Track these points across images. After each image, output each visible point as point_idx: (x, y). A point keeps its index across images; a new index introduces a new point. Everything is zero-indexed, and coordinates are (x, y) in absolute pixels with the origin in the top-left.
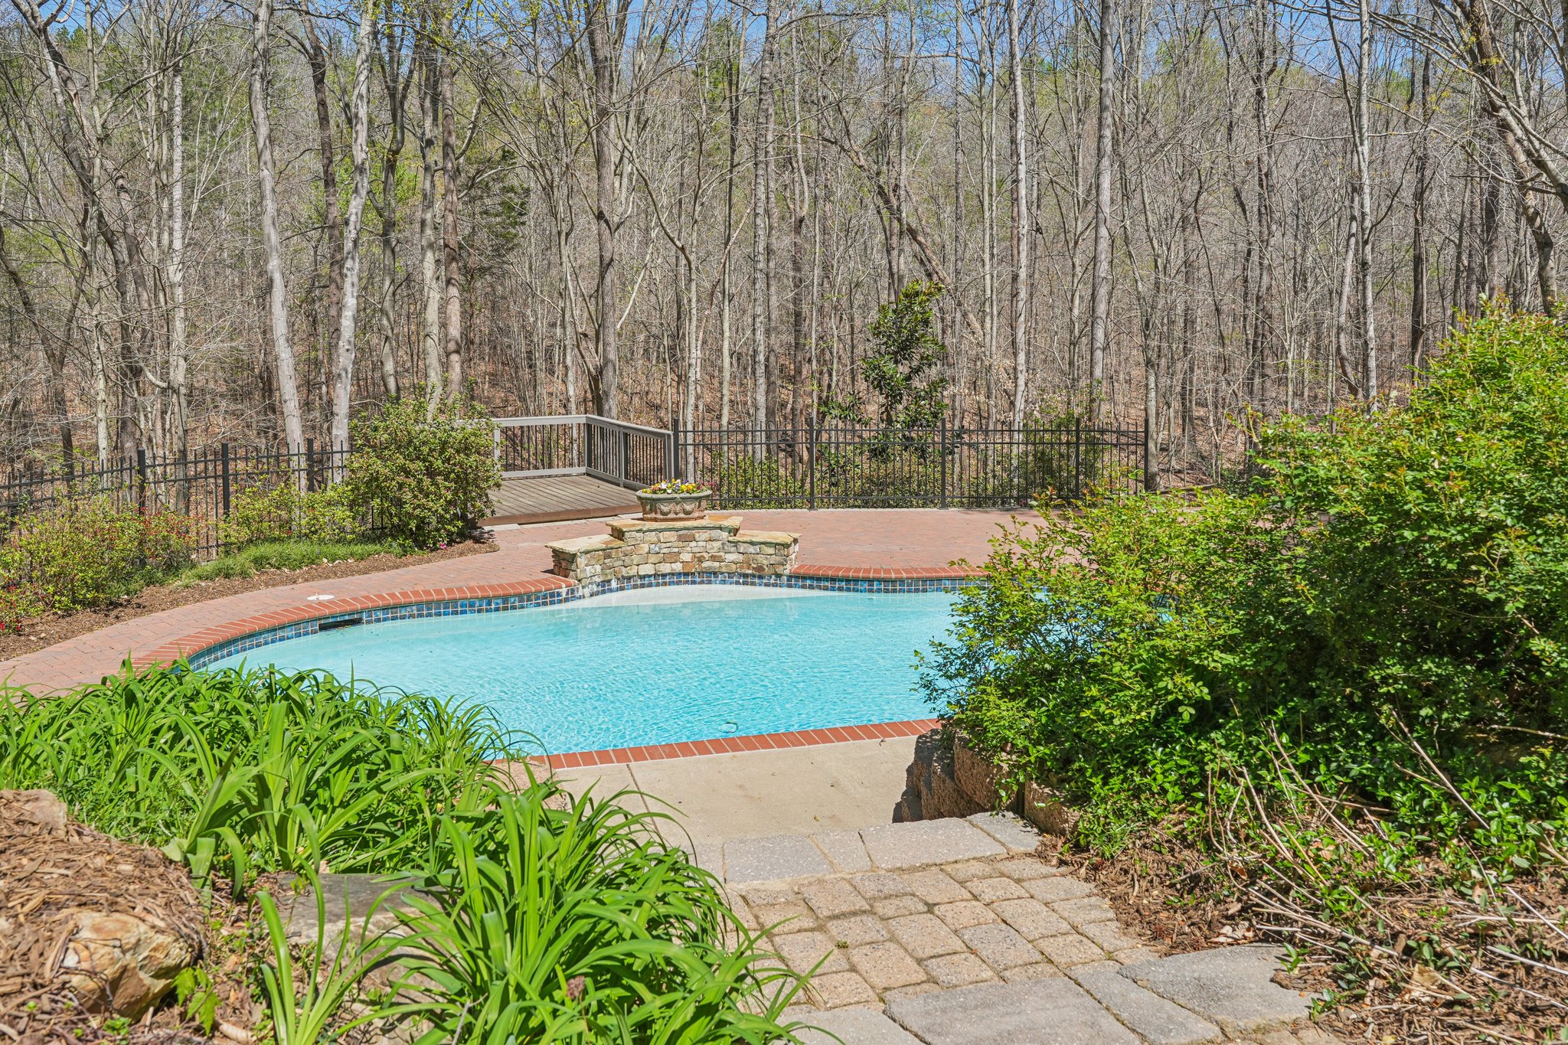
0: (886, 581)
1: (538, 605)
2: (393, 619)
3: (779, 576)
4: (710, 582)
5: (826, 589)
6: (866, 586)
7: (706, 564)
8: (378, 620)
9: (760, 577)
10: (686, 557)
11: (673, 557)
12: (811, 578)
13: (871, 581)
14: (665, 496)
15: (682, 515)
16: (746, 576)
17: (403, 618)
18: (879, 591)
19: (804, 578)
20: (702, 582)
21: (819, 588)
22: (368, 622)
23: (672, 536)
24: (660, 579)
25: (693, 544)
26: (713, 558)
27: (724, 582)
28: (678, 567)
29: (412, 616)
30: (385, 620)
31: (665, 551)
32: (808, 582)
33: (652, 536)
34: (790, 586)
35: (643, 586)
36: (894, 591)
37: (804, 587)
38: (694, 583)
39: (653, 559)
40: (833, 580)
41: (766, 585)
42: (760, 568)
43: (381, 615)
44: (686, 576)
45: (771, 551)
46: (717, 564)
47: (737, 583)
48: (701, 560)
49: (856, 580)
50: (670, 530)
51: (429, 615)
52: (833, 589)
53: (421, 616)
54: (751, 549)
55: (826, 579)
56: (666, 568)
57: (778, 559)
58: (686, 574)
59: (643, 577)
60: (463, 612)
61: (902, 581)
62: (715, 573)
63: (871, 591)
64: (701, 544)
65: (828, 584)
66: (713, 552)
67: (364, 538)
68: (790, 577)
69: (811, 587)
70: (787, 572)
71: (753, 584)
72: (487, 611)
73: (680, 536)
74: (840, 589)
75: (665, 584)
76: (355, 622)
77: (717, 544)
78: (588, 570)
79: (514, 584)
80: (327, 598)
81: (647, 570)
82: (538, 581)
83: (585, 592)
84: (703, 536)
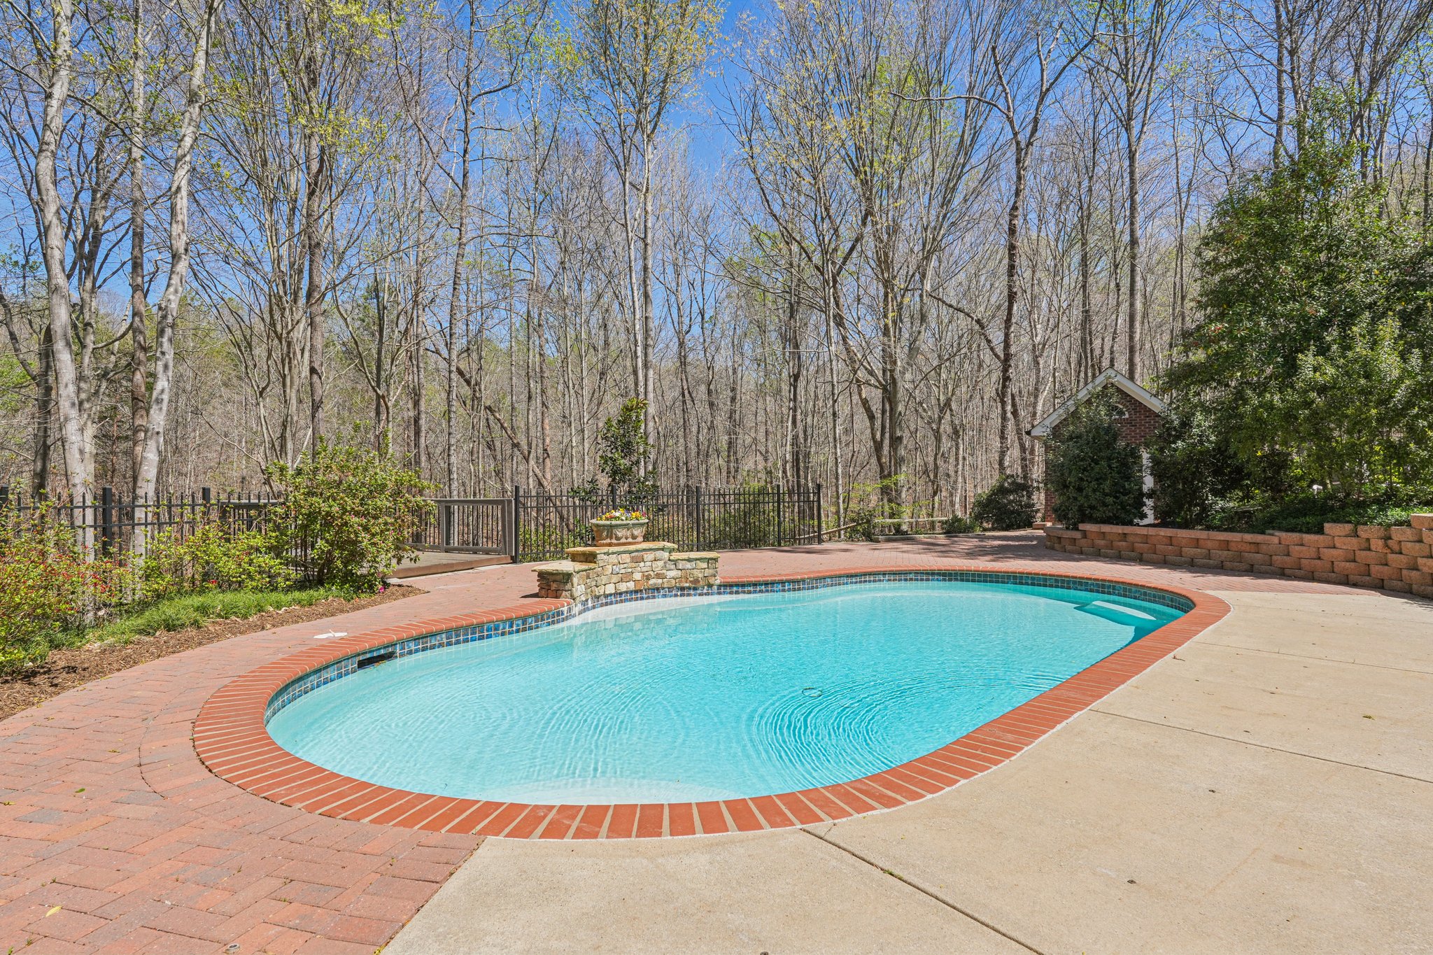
0: (793, 582)
1: (549, 624)
2: (424, 649)
3: (710, 586)
4: (654, 597)
5: (749, 592)
6: (780, 587)
7: (652, 582)
8: (410, 653)
9: (695, 589)
10: (637, 576)
11: (627, 577)
12: (737, 585)
13: (783, 583)
14: (619, 522)
15: (630, 540)
16: (682, 589)
17: (433, 647)
18: (789, 590)
19: (731, 586)
20: (648, 598)
21: (744, 592)
22: (402, 655)
23: (626, 558)
24: (619, 596)
25: (642, 564)
26: (658, 576)
27: (665, 596)
28: (631, 586)
29: (441, 645)
30: (417, 651)
31: (623, 571)
32: (735, 589)
33: (613, 558)
34: (719, 593)
35: (606, 604)
36: (799, 589)
37: (731, 593)
38: (642, 599)
39: (615, 579)
40: (755, 585)
41: (700, 595)
42: (696, 581)
43: (412, 646)
44: (636, 594)
45: (705, 565)
46: (660, 581)
47: (676, 595)
48: (648, 578)
49: (773, 583)
50: (624, 552)
51: (458, 642)
52: (755, 592)
53: (449, 644)
54: (688, 565)
55: (749, 584)
56: (623, 587)
57: (711, 571)
58: (636, 592)
59: (606, 596)
60: (489, 637)
61: (803, 580)
62: (658, 589)
63: (784, 591)
64: (648, 564)
65: (751, 589)
66: (657, 570)
68: (719, 586)
69: (737, 593)
70: (718, 582)
71: (689, 595)
72: (510, 633)
73: (632, 558)
74: (761, 591)
75: (621, 601)
76: (389, 656)
77: (660, 564)
78: (579, 589)
79: (522, 606)
80: (339, 635)
81: (610, 589)
82: (537, 603)
83: (576, 610)
84: (649, 556)
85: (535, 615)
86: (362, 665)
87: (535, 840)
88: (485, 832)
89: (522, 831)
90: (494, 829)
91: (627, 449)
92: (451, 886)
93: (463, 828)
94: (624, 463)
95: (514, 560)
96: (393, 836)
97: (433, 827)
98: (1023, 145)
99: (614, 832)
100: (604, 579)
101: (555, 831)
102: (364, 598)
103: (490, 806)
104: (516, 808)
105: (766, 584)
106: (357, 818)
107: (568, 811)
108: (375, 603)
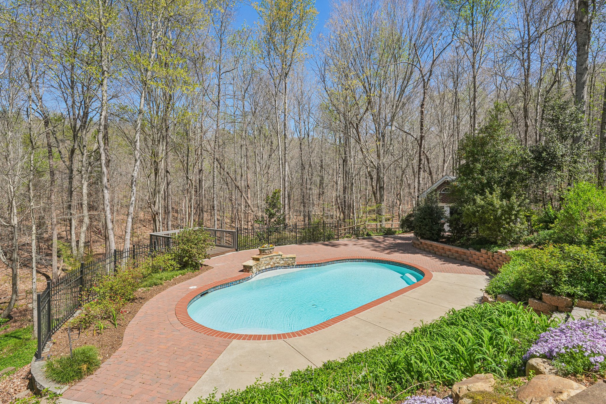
0: (318, 264)
1: (246, 281)
3: (293, 265)
4: (277, 269)
5: (305, 267)
7: (276, 265)
9: (289, 266)
10: (272, 263)
11: (269, 264)
13: (315, 264)
14: (266, 249)
15: (270, 253)
16: (285, 266)
17: (217, 290)
19: (300, 265)
20: (275, 269)
21: (303, 267)
22: (210, 292)
23: (268, 258)
24: (266, 270)
25: (273, 260)
26: (278, 263)
27: (280, 269)
28: (270, 266)
29: (219, 289)
31: (267, 262)
33: (264, 259)
34: (296, 268)
35: (262, 272)
37: (299, 267)
38: (273, 270)
39: (265, 265)
40: (307, 265)
41: (290, 268)
42: (289, 264)
43: (212, 290)
44: (271, 269)
45: (292, 259)
47: (283, 268)
49: (312, 264)
51: (223, 288)
53: (221, 288)
54: (287, 260)
55: (305, 265)
56: (267, 267)
57: (293, 261)
59: (262, 270)
60: (231, 286)
62: (278, 267)
64: (275, 260)
66: (277, 261)
67: (180, 269)
69: (301, 267)
70: (295, 264)
71: (287, 268)
72: (236, 284)
73: (270, 258)
74: (308, 267)
76: (207, 293)
77: (278, 259)
78: (254, 270)
79: (239, 276)
80: (195, 287)
81: (264, 268)
82: (243, 274)
83: (253, 276)
84: (275, 257)
85: (242, 279)
86: (201, 296)
87: (241, 340)
88: (233, 339)
89: (239, 339)
90: (234, 338)
91: (274, 206)
92: (229, 347)
93: (230, 338)
94: (273, 211)
95: (237, 250)
96: (219, 339)
97: (225, 337)
98: (426, 80)
99: (253, 339)
100: (262, 265)
101: (244, 339)
102: (197, 272)
103: (234, 334)
104: (238, 335)
105: (310, 265)
106: (213, 335)
107: (246, 335)
108: (200, 274)
